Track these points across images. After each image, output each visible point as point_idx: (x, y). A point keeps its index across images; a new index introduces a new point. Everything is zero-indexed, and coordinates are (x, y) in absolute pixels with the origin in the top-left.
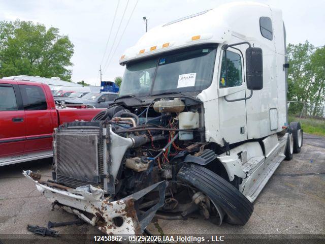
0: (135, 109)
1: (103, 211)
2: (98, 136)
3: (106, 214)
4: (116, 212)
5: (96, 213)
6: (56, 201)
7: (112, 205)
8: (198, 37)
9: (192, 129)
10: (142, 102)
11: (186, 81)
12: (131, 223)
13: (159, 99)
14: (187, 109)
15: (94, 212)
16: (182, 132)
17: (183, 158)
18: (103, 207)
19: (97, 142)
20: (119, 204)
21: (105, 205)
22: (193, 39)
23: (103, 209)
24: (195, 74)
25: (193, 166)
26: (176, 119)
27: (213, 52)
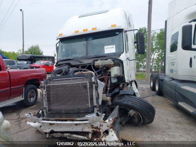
0: (79, 66)
1: (101, 128)
2: (89, 83)
3: (102, 129)
4: (107, 127)
5: (92, 131)
6: (52, 130)
7: (106, 122)
8: (115, 25)
9: (118, 76)
10: (81, 62)
11: (110, 49)
12: (113, 132)
13: (97, 60)
14: (115, 65)
15: (90, 130)
16: (113, 78)
17: (118, 93)
18: (101, 125)
19: (88, 86)
20: (110, 121)
21: (102, 124)
22: (112, 26)
23: (101, 126)
24: (114, 46)
25: (126, 96)
26: (109, 71)
27: (121, 34)
